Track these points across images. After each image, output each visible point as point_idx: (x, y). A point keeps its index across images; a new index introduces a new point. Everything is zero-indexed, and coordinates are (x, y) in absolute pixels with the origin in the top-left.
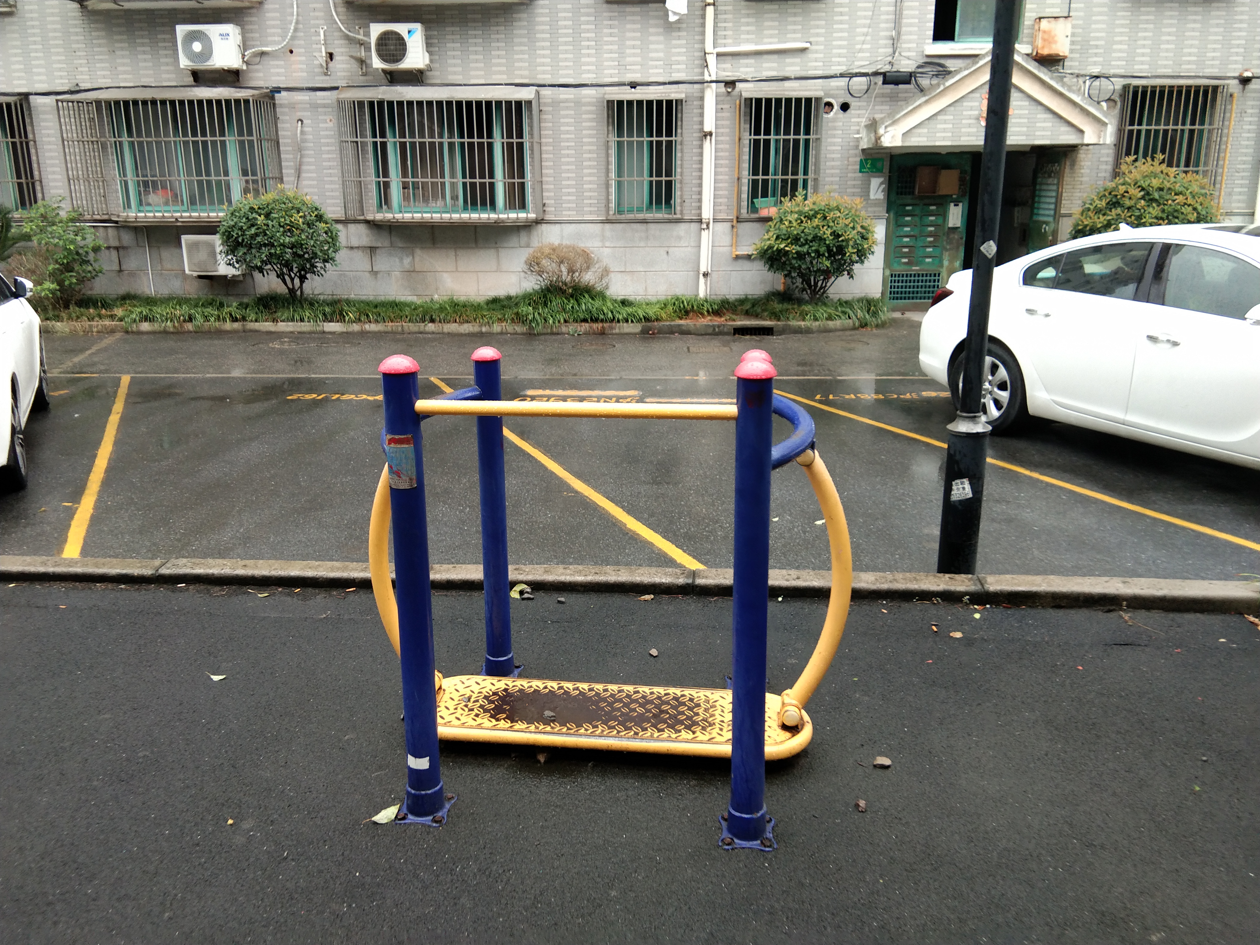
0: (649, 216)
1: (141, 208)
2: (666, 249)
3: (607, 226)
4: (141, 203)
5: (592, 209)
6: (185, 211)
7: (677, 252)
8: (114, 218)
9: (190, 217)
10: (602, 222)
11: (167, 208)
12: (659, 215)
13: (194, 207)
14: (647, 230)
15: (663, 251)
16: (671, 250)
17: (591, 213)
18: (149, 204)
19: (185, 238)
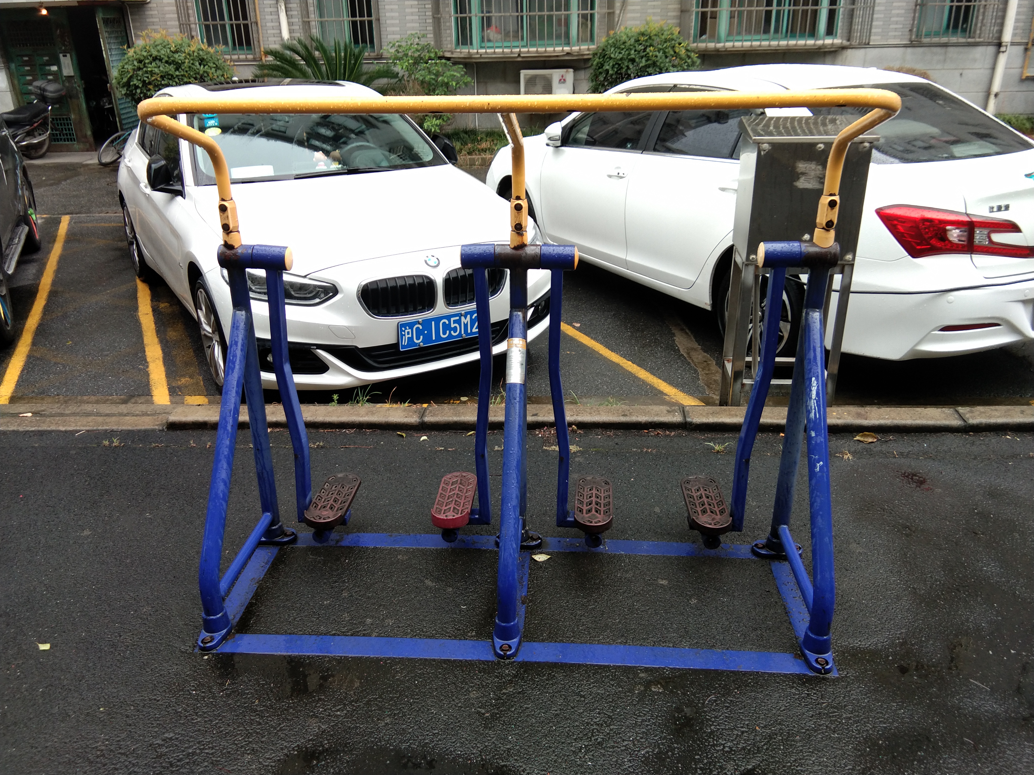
0: (944, 40)
1: (483, 45)
2: (961, 71)
3: (909, 50)
4: (483, 40)
5: (897, 34)
6: (523, 47)
7: (970, 74)
8: (448, 55)
9: (528, 52)
10: (905, 46)
11: (506, 44)
12: (954, 40)
13: (533, 42)
14: (946, 53)
15: (957, 73)
16: (965, 72)
17: (895, 37)
18: (489, 41)
19: (524, 74)
